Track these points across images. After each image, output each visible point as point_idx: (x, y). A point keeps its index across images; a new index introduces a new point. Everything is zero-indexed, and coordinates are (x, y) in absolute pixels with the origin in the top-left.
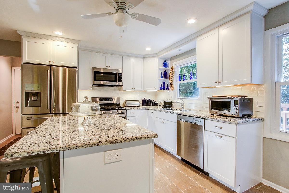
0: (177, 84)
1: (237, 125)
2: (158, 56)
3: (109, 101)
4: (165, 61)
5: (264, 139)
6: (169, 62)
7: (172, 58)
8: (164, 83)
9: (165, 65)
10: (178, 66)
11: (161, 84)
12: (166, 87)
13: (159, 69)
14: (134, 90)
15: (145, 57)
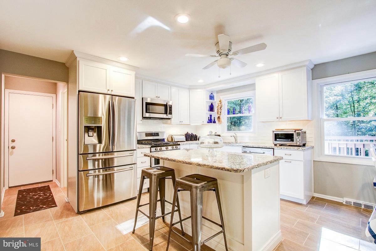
0: (225, 117)
1: (304, 151)
2: (205, 88)
3: (155, 136)
4: (212, 94)
5: (314, 162)
6: (215, 95)
7: (219, 92)
8: (211, 116)
9: (212, 97)
10: (225, 100)
11: (209, 118)
12: (213, 121)
13: (206, 101)
14: (181, 124)
15: (191, 88)
